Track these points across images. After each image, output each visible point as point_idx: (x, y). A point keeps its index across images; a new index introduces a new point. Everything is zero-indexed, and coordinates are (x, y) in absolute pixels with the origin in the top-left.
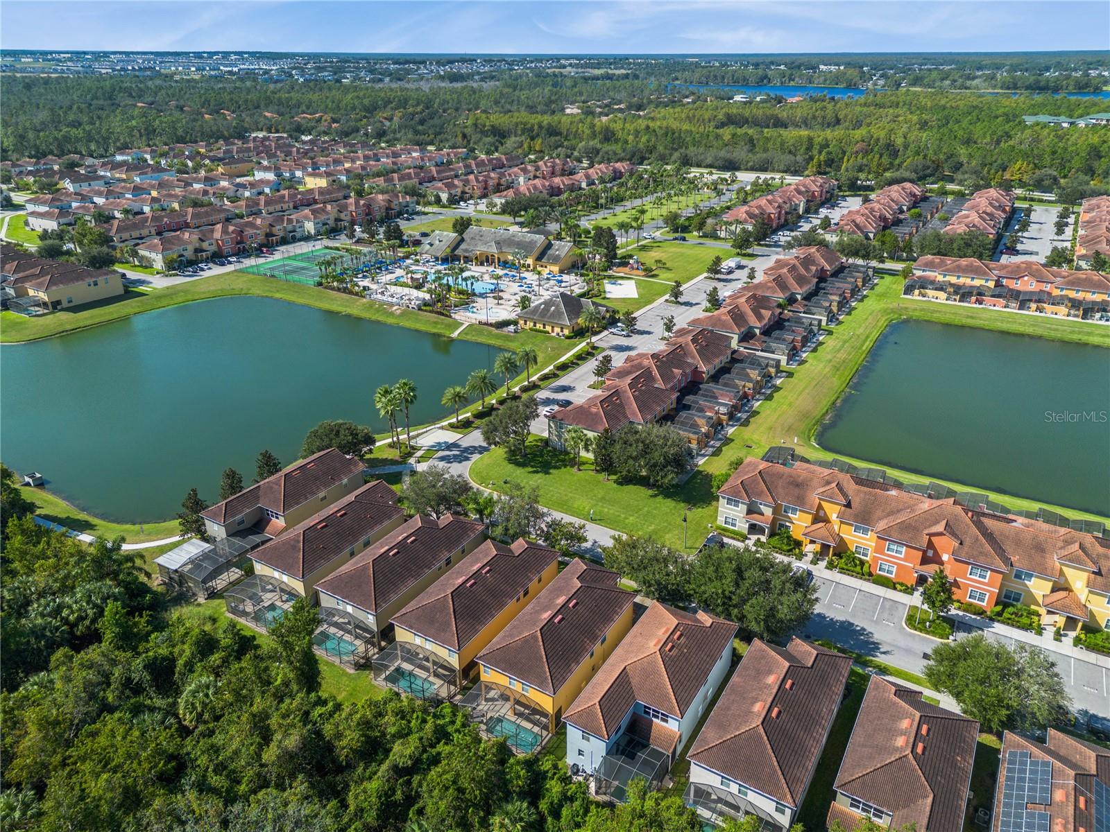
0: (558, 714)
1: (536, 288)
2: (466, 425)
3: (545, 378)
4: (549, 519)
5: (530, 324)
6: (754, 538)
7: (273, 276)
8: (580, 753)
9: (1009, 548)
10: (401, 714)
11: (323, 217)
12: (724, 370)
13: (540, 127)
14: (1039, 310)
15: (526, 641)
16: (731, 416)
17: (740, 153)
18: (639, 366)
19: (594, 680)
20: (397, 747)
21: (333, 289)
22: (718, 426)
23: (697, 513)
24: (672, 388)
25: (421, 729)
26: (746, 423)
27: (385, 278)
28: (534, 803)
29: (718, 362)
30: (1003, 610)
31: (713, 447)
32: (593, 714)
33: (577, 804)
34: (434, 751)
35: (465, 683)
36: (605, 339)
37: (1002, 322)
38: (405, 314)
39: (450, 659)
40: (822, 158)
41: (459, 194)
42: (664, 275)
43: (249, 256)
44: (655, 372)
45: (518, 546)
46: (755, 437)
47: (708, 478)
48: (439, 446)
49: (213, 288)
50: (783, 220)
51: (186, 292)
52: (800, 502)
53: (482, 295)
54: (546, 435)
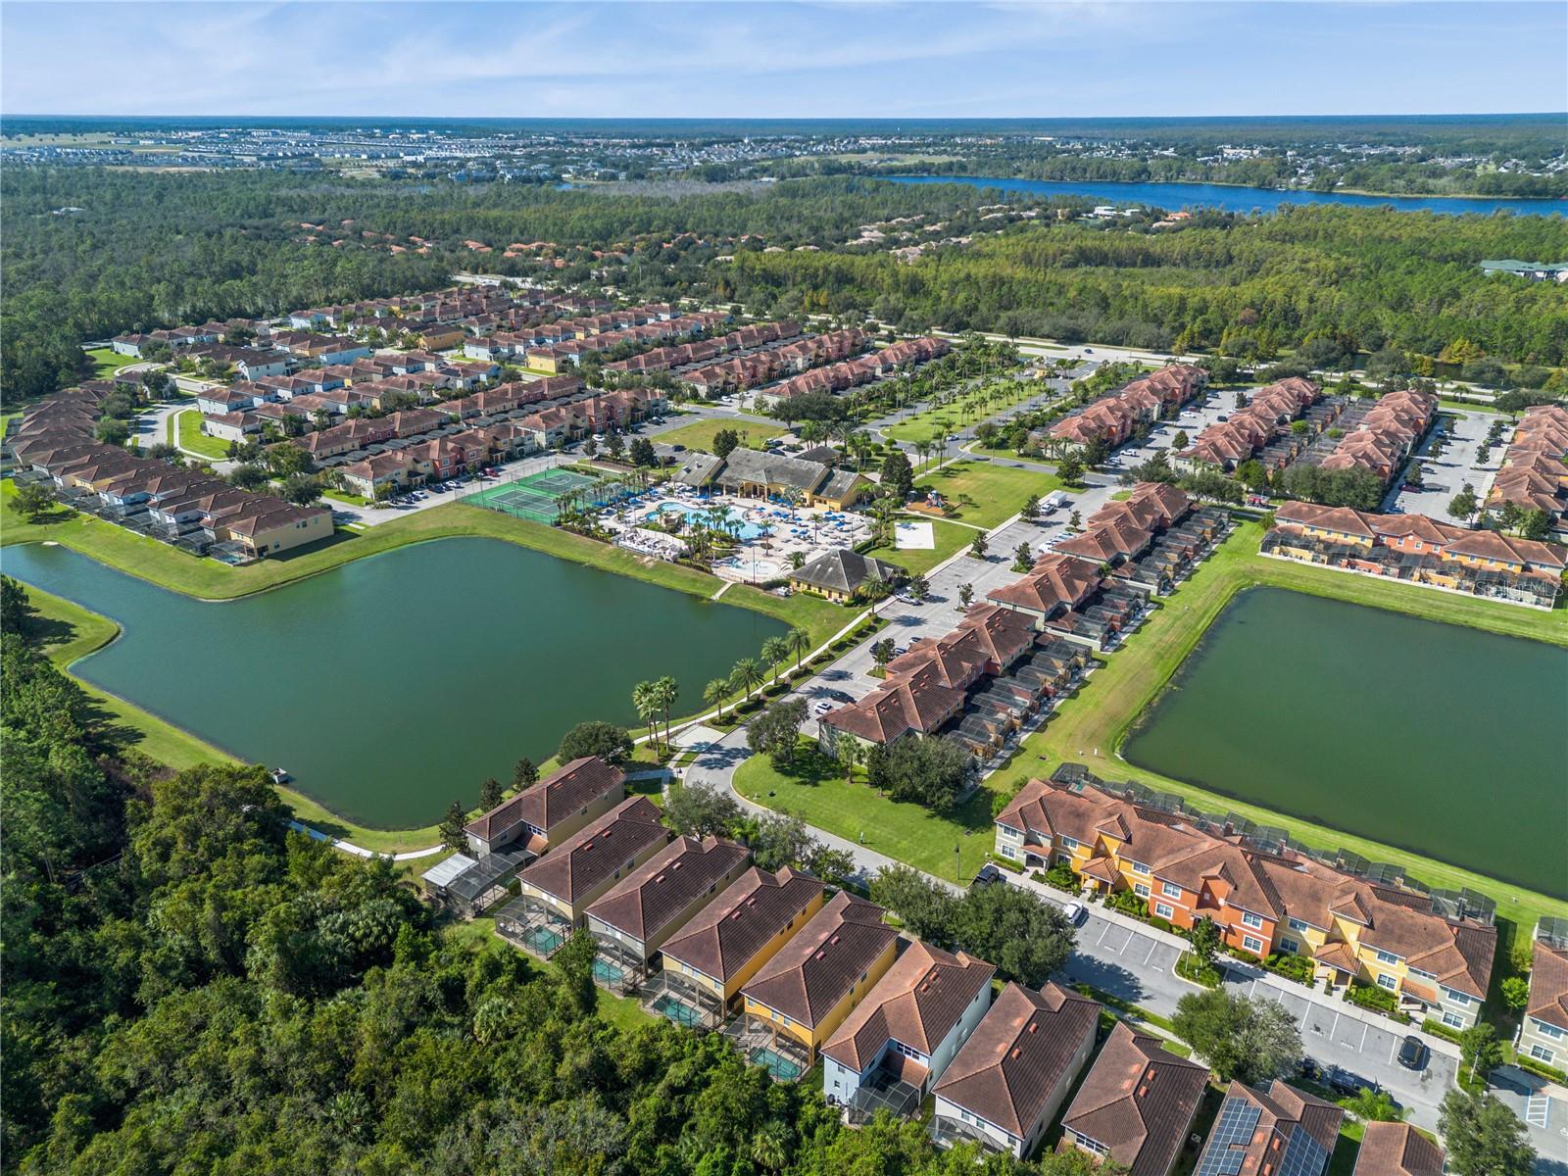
0: (818, 1046)
1: (812, 533)
2: (727, 722)
3: (819, 661)
4: (815, 846)
5: (804, 587)
6: (1032, 869)
7: (502, 511)
8: (836, 1084)
9: (1285, 894)
10: (674, 1039)
11: (556, 426)
12: (1024, 660)
13: (826, 270)
14: (1423, 579)
15: (788, 976)
16: (1026, 719)
17: (1088, 320)
18: (923, 659)
19: (852, 1016)
20: (672, 1069)
21: (573, 530)
22: (1009, 732)
23: (977, 837)
24: (960, 687)
25: (693, 1055)
26: (1042, 728)
27: (634, 515)
28: (791, 1123)
29: (1016, 652)
30: (1278, 959)
31: (1001, 757)
32: (849, 1048)
33: (829, 1125)
34: (705, 1074)
35: (729, 1013)
36: (892, 607)
37: (1375, 593)
38: (660, 567)
39: (716, 991)
40: (1196, 330)
41: (720, 385)
42: (969, 514)
43: (469, 480)
44: (941, 667)
45: (784, 875)
46: (1051, 746)
47: (991, 795)
48: (698, 748)
49: (432, 526)
50: (1128, 432)
51: (403, 531)
52: (1080, 834)
53: (749, 543)
54: (816, 736)
